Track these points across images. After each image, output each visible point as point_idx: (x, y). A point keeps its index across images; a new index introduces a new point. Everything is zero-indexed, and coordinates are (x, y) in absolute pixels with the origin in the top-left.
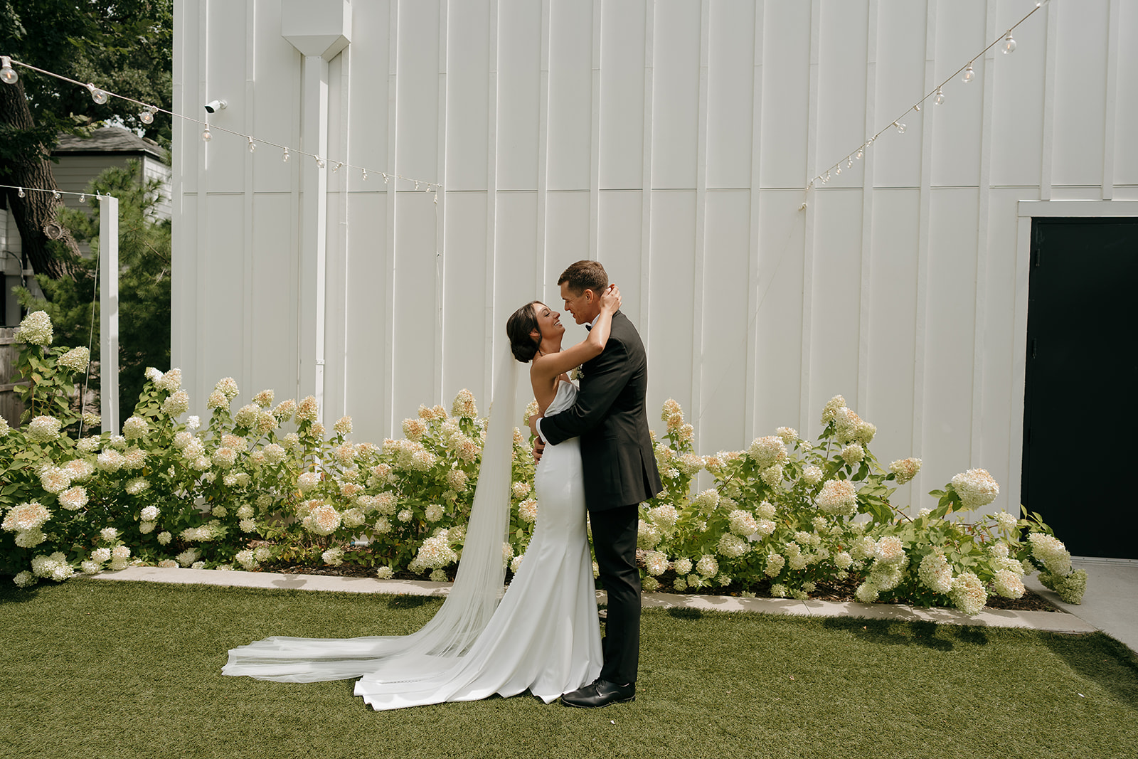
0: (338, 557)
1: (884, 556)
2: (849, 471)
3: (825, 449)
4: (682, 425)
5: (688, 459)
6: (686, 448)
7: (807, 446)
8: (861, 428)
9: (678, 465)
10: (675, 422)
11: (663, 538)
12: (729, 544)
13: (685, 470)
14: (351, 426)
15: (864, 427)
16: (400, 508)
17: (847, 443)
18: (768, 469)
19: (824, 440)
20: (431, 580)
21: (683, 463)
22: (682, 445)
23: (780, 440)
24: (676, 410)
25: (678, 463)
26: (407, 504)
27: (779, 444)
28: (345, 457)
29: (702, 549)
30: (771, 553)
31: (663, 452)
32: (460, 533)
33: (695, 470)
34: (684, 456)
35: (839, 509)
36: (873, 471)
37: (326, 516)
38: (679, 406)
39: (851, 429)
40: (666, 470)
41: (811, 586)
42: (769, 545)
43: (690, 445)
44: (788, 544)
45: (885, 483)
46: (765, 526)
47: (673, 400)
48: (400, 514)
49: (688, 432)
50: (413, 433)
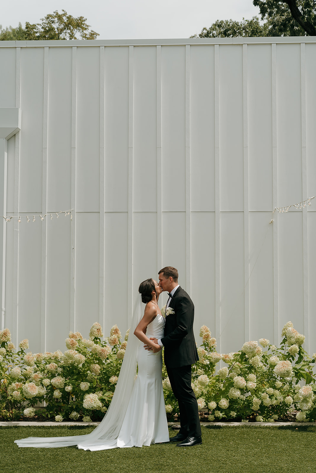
0: (32, 412)
1: (303, 394)
2: (293, 359)
3: (284, 349)
4: (210, 338)
5: (214, 355)
6: (212, 350)
7: (274, 348)
8: (298, 337)
9: (209, 358)
10: (207, 337)
11: (202, 392)
12: (233, 392)
13: (212, 361)
14: (28, 345)
15: (299, 337)
16: (66, 385)
17: (292, 345)
18: (253, 358)
19: (283, 345)
20: (83, 421)
21: (211, 357)
22: (210, 349)
23: (256, 342)
24: (207, 331)
25: (209, 357)
26: (69, 383)
27: (256, 345)
28: (30, 360)
29: (221, 397)
30: (254, 398)
31: (201, 351)
32: (100, 394)
33: (217, 360)
34: (211, 354)
35: (284, 374)
36: (305, 359)
37: (32, 387)
38: (209, 329)
39: (293, 338)
40: (203, 360)
41: (276, 417)
42: (254, 395)
43: (214, 348)
44: (263, 394)
45: (311, 364)
46: (251, 385)
47: (205, 326)
48: (66, 388)
49: (213, 342)
50: (70, 346)
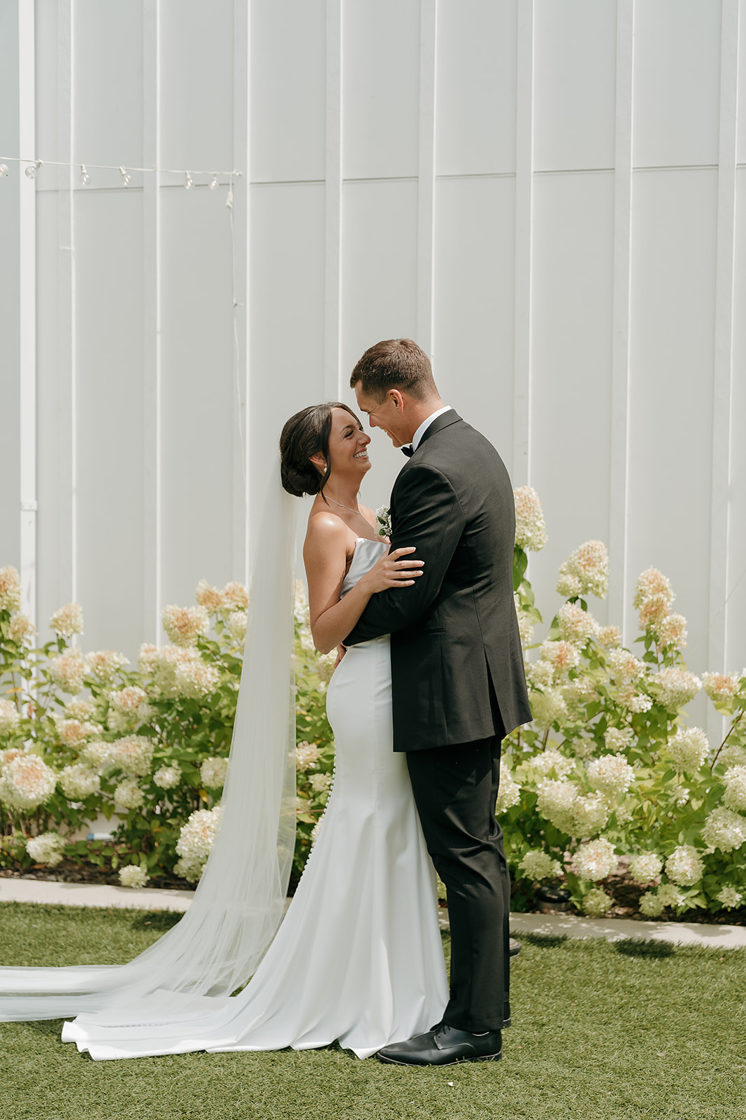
0: (55, 850)
4: (665, 616)
5: (671, 678)
6: (671, 659)
9: (650, 690)
10: (654, 612)
11: (613, 817)
12: (720, 825)
13: (663, 699)
14: (80, 621)
16: (157, 763)
21: (660, 686)
22: (664, 652)
24: (660, 589)
25: (651, 684)
26: (171, 758)
28: (68, 675)
29: (681, 837)
31: (622, 664)
33: (684, 697)
34: (664, 671)
37: (29, 773)
38: (666, 582)
40: (628, 696)
43: (678, 653)
47: (655, 570)
48: (158, 775)
49: (675, 629)
50: (181, 631)
